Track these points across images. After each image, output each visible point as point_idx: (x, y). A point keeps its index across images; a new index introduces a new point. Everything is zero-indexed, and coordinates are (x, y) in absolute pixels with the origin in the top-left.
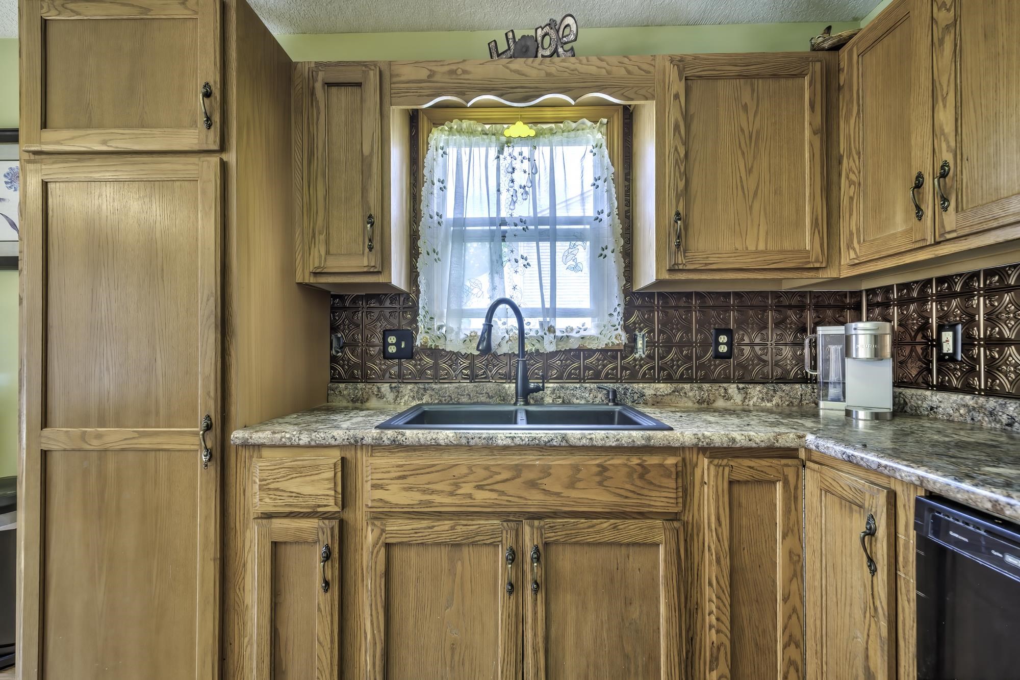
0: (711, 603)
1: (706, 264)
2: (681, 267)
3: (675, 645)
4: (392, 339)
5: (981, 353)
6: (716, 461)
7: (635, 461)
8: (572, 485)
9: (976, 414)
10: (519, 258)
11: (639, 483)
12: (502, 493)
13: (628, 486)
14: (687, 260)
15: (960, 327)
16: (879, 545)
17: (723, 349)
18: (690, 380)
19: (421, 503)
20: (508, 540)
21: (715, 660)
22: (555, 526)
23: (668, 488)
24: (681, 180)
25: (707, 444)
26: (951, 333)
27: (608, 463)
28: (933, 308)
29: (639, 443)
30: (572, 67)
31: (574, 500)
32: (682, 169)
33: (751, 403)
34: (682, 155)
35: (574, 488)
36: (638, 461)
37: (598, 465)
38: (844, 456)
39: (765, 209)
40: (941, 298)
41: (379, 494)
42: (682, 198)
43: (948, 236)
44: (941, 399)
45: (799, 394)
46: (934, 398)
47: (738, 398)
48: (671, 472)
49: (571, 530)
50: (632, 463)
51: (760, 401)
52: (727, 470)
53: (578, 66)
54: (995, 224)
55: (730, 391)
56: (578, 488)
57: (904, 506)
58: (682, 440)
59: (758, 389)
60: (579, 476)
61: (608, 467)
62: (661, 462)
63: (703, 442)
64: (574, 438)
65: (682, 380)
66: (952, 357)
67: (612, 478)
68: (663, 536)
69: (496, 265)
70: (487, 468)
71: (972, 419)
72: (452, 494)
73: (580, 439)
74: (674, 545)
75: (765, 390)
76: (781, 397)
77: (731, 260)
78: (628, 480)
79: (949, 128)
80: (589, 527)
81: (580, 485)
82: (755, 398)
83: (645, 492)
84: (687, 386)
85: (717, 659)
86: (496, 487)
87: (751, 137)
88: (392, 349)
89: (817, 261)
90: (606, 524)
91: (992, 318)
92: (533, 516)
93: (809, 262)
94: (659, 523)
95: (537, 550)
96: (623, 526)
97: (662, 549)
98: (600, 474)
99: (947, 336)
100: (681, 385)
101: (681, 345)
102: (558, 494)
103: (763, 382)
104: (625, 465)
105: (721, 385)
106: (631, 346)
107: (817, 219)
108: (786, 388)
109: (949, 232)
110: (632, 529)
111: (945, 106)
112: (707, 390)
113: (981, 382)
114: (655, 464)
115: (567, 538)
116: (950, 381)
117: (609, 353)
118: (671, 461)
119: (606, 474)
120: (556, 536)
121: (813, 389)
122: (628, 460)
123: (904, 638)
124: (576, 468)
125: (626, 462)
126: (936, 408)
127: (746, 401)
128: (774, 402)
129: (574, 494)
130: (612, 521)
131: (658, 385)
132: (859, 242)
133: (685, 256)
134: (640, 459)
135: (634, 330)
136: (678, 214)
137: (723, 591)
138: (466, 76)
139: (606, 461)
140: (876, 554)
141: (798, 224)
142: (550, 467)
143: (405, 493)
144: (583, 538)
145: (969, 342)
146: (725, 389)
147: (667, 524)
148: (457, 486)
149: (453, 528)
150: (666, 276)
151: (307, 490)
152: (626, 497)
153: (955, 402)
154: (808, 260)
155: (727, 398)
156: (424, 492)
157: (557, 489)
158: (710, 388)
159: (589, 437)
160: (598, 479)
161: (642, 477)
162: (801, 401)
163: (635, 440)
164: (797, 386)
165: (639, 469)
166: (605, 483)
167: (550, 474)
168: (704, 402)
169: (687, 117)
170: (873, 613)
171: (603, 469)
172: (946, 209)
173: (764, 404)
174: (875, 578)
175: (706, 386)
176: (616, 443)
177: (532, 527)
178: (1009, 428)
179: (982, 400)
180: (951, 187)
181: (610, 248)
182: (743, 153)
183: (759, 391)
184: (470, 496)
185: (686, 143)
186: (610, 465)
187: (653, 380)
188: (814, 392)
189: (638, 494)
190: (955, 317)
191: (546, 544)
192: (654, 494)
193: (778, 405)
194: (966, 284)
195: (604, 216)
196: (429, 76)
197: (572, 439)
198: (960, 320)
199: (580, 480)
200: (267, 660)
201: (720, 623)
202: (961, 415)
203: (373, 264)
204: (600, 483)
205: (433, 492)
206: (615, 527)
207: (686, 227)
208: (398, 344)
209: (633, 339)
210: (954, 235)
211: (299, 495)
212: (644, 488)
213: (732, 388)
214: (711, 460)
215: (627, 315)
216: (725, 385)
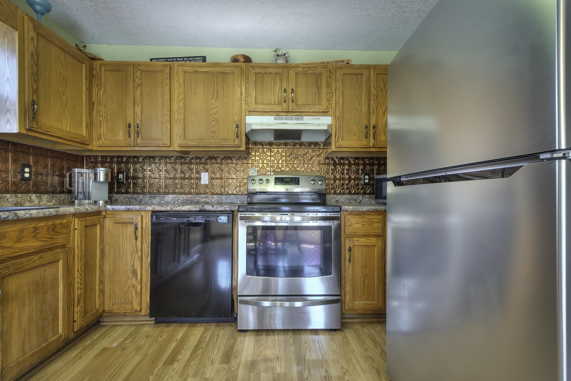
0: (78, 278)
1: (47, 131)
2: (34, 129)
3: (66, 302)
5: (131, 181)
6: (80, 219)
7: (50, 223)
8: (19, 241)
9: (131, 200)
11: (52, 233)
13: (48, 236)
14: (38, 127)
15: (125, 173)
16: (139, 231)
17: (27, 175)
18: (10, 192)
21: (79, 301)
22: (8, 266)
23: (64, 233)
24: (35, 84)
25: (79, 212)
26: (122, 175)
27: (38, 225)
28: (115, 166)
29: (53, 214)
31: (20, 248)
32: (35, 78)
33: (43, 203)
34: (35, 71)
35: (20, 242)
36: (52, 223)
37: (33, 228)
38: (126, 209)
39: (69, 113)
40: (118, 163)
42: (35, 93)
43: (138, 145)
44: (119, 196)
45: (63, 198)
46: (117, 196)
47: (36, 201)
48: (65, 226)
49: (18, 265)
50: (49, 224)
51: (47, 202)
52: (84, 221)
54: (151, 145)
55: (32, 198)
56: (22, 242)
57: (145, 218)
58: (70, 211)
59: (46, 196)
60: (23, 235)
61: (39, 228)
62: (61, 222)
63: (77, 211)
64: (22, 214)
65: (5, 192)
66: (123, 182)
67: (40, 233)
68: (62, 255)
71: (130, 201)
73: (25, 215)
74: (66, 258)
75: (49, 197)
76: (56, 200)
77: (58, 132)
78: (47, 233)
79: (139, 114)
80: (28, 261)
81: (23, 240)
82: (45, 201)
83: (55, 237)
84: (8, 196)
85: (80, 300)
87: (64, 79)
89: (87, 141)
90: (36, 257)
91: (135, 170)
93: (85, 141)
94: (60, 250)
96: (45, 256)
97: (61, 261)
98: (34, 232)
99: (121, 176)
100: (4, 195)
102: (10, 247)
103: (47, 193)
104: (46, 226)
105: (27, 194)
107: (87, 125)
108: (58, 195)
109: (139, 144)
110: (49, 256)
111: (138, 107)
112: (20, 197)
113: (131, 190)
114: (59, 223)
115: (16, 271)
116: (121, 190)
118: (64, 221)
119: (37, 231)
120: (9, 271)
121: (68, 196)
122: (47, 223)
123: (144, 254)
124: (21, 231)
125: (46, 224)
126: (118, 200)
127: (40, 202)
128: (53, 203)
129: (20, 245)
130: (39, 255)
132: (104, 138)
133: (37, 124)
134: (52, 222)
136: (33, 101)
137: (82, 272)
139: (37, 225)
140: (137, 234)
141: (81, 124)
142: (6, 233)
144: (25, 268)
145: (128, 178)
146: (30, 197)
147: (63, 250)
150: (25, 132)
152: (47, 241)
153: (124, 197)
154: (84, 140)
155: (31, 201)
157: (10, 244)
158: (22, 196)
159: (29, 213)
160: (33, 235)
161: (53, 230)
162: (64, 202)
163: (52, 213)
164: (62, 195)
165: (52, 226)
166: (37, 236)
167: (5, 237)
168: (19, 204)
169: (37, 52)
170: (136, 252)
171: (36, 229)
172: (138, 137)
173: (48, 204)
174: (137, 241)
175: (19, 195)
176: (43, 215)
178: (140, 202)
179: (133, 195)
180: (140, 131)
182: (61, 84)
183: (46, 197)
185: (36, 65)
186: (39, 226)
188: (68, 198)
189: (52, 239)
190: (123, 169)
192: (58, 237)
193: (55, 204)
194: (127, 160)
197: (21, 215)
198: (125, 171)
199: (23, 237)
201: (81, 285)
202: (126, 201)
204: (34, 237)
206: (41, 257)
210: (140, 145)
212: (54, 235)
213: (34, 197)
214: (79, 219)
216: (30, 195)
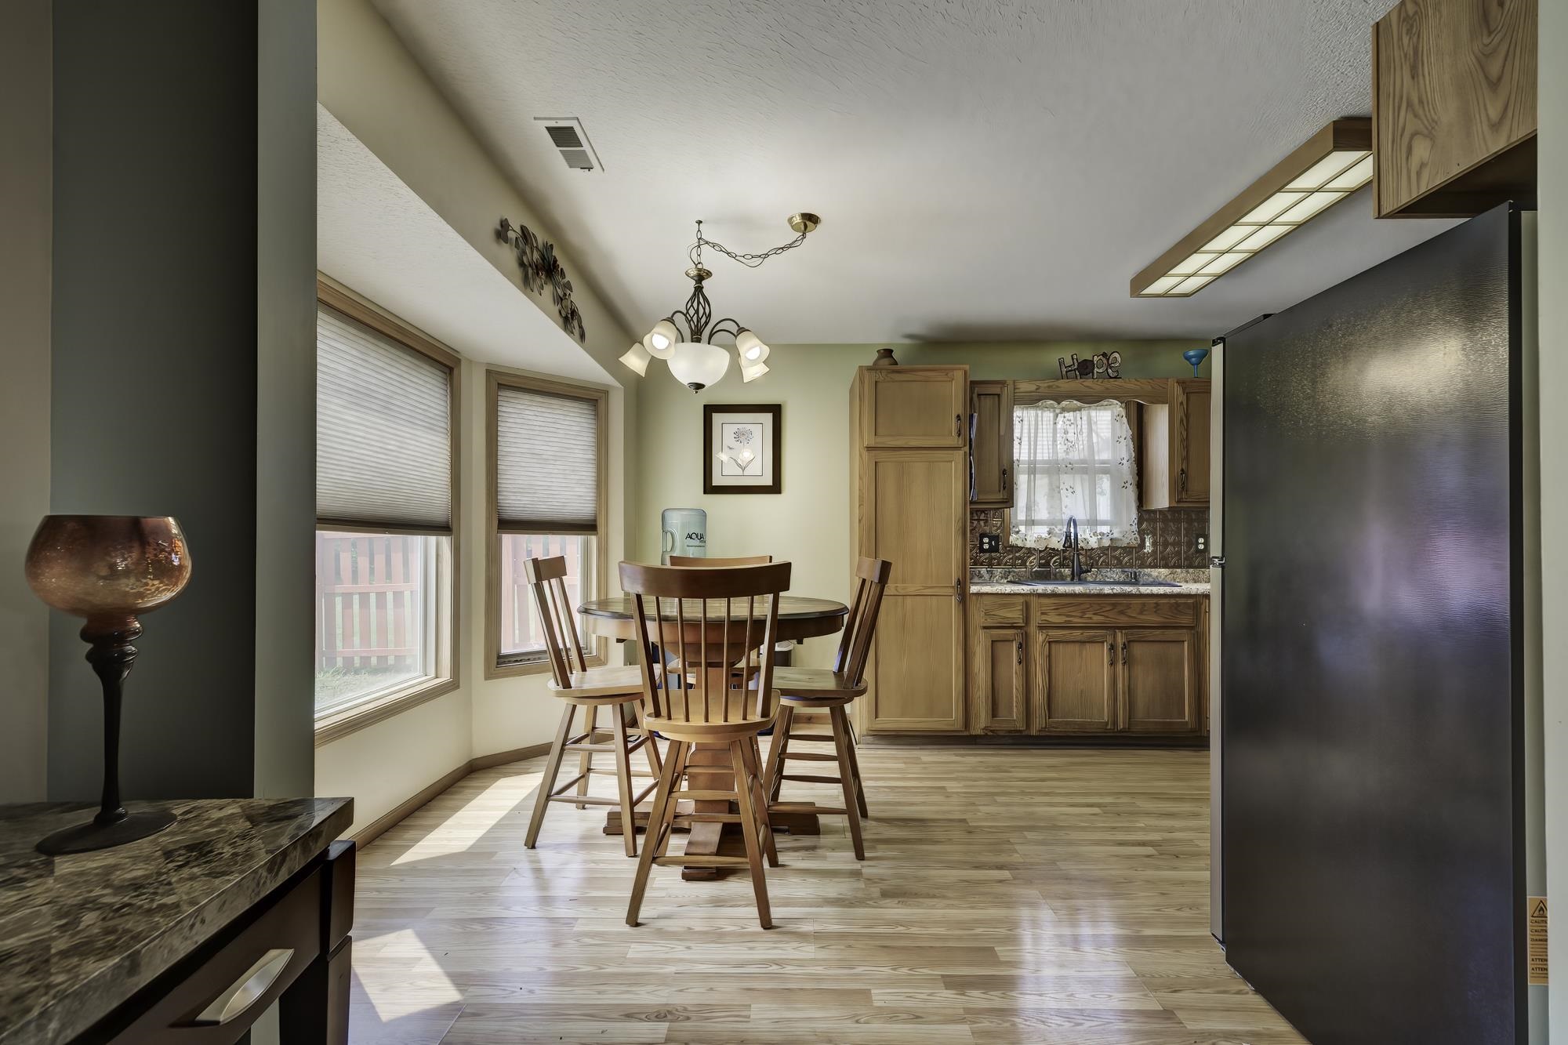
1: (1199, 499)
2: (1185, 500)
4: (986, 540)
8: (1141, 613)
10: (1069, 488)
11: (1175, 611)
12: (1107, 617)
13: (1169, 613)
14: (1189, 496)
17: (1201, 547)
18: (1179, 567)
19: (1066, 622)
20: (1110, 640)
22: (1133, 633)
23: (1188, 614)
24: (1184, 451)
27: (1160, 602)
30: (1120, 384)
31: (1143, 620)
32: (1185, 445)
34: (1185, 437)
36: (1174, 601)
37: (1155, 603)
41: (1044, 617)
48: (1190, 606)
49: (1141, 634)
50: (1172, 602)
53: (1123, 384)
56: (1144, 614)
60: (1145, 608)
61: (1160, 604)
62: (1185, 602)
65: (1174, 567)
67: (1162, 610)
68: (1187, 637)
69: (1054, 491)
70: (1099, 604)
72: (1081, 617)
74: (1192, 641)
78: (1169, 610)
80: (1150, 633)
83: (1178, 616)
84: (1179, 570)
86: (1103, 614)
88: (986, 546)
90: (1158, 631)
92: (1121, 628)
94: (1185, 631)
95: (1124, 644)
96: (1167, 632)
97: (1186, 644)
98: (1155, 607)
100: (1175, 570)
101: (1174, 544)
102: (1134, 617)
105: (1200, 569)
106: (1142, 545)
110: (1171, 634)
112: (1192, 573)
115: (1139, 639)
117: (1128, 550)
118: (1190, 601)
119: (1158, 608)
120: (1133, 637)
124: (1144, 605)
125: (1168, 601)
129: (1142, 617)
130: (1161, 630)
131: (1160, 570)
133: (1187, 494)
135: (1144, 533)
136: (1182, 470)
138: (1059, 389)
139: (1158, 601)
142: (1130, 604)
143: (1058, 617)
144: (1146, 638)
147: (1189, 631)
148: (1084, 613)
149: (1082, 634)
150: (1175, 505)
151: (1009, 615)
152: (1169, 619)
156: (1068, 616)
157: (1134, 614)
160: (1154, 610)
161: (1176, 609)
165: (1174, 605)
166: (1158, 612)
167: (1130, 608)
169: (1187, 415)
171: (1157, 605)
175: (1191, 570)
177: (1122, 632)
181: (1129, 482)
184: (1091, 618)
185: (1187, 430)
187: (1155, 566)
189: (1174, 617)
191: (1129, 642)
195: (1124, 462)
196: (1037, 389)
199: (1145, 610)
200: (990, 697)
203: (1006, 497)
204: (1155, 612)
205: (1072, 616)
206: (1163, 633)
207: (1187, 477)
208: (990, 543)
209: (1143, 541)
211: (1005, 618)
212: (1177, 614)
215: (1140, 523)
216: (1203, 570)
